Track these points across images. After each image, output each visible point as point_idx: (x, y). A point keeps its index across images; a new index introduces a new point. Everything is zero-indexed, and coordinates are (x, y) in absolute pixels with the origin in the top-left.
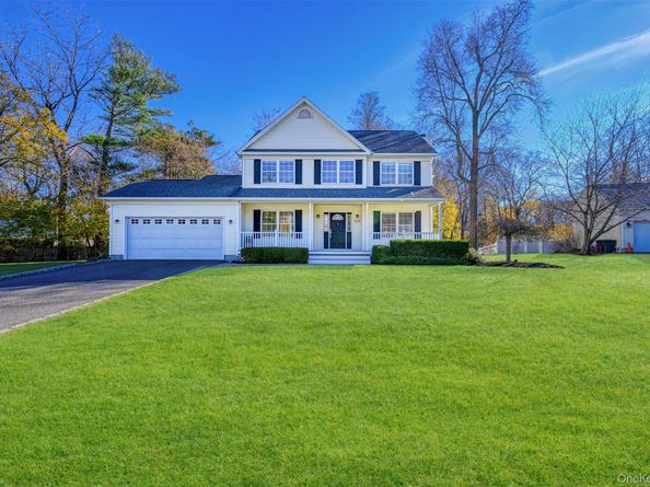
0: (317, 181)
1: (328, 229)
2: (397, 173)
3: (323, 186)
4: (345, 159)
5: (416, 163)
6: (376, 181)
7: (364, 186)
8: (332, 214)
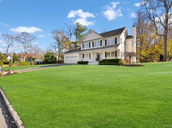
0: (93, 47)
1: (96, 57)
2: (111, 42)
3: (94, 47)
4: (98, 41)
5: (115, 38)
6: (106, 44)
7: (102, 46)
8: (97, 53)
